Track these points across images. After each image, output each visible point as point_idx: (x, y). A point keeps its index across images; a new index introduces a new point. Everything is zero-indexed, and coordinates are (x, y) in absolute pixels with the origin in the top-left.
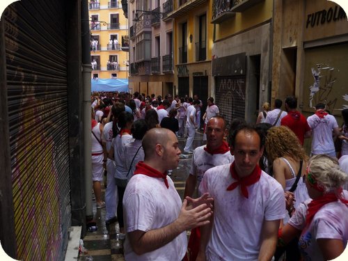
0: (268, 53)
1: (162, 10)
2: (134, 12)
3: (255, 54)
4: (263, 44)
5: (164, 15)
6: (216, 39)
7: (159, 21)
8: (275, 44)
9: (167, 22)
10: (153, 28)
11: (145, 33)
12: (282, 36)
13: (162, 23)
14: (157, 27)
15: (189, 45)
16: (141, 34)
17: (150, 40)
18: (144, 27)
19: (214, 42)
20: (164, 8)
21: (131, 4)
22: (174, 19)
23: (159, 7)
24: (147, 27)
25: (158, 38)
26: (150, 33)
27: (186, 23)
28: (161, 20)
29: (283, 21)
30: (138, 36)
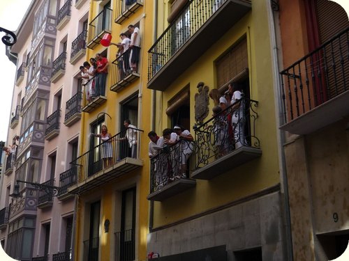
0: (279, 244)
1: (57, 183)
2: (9, 188)
3: (247, 247)
4: (264, 230)
5: (61, 190)
6: (156, 225)
7: (50, 199)
8: (295, 227)
9: (65, 201)
10: (39, 210)
11: (26, 217)
12: (313, 212)
13: (56, 202)
14: (47, 209)
15: (103, 236)
16: (19, 219)
17: (33, 229)
18: (25, 209)
19: (151, 231)
20: (61, 180)
21: (5, 177)
22: (77, 196)
23: (52, 180)
24: (31, 208)
25: (47, 227)
26: (34, 218)
27: (99, 202)
28: (55, 199)
29: (311, 186)
30: (14, 222)
